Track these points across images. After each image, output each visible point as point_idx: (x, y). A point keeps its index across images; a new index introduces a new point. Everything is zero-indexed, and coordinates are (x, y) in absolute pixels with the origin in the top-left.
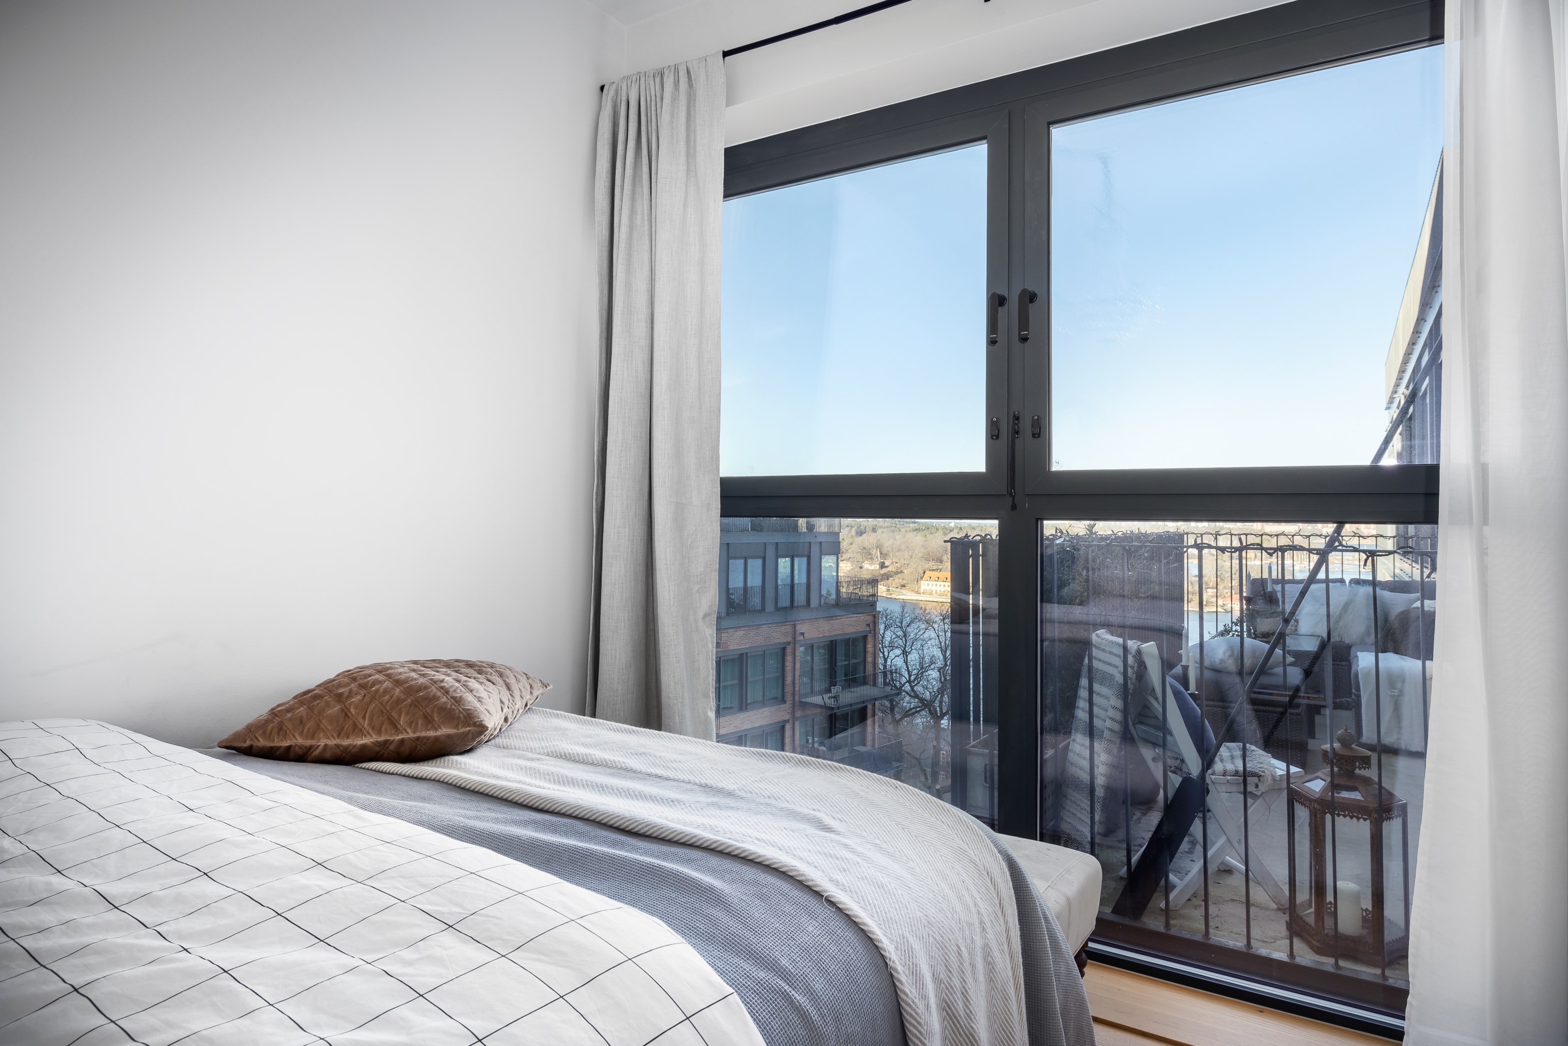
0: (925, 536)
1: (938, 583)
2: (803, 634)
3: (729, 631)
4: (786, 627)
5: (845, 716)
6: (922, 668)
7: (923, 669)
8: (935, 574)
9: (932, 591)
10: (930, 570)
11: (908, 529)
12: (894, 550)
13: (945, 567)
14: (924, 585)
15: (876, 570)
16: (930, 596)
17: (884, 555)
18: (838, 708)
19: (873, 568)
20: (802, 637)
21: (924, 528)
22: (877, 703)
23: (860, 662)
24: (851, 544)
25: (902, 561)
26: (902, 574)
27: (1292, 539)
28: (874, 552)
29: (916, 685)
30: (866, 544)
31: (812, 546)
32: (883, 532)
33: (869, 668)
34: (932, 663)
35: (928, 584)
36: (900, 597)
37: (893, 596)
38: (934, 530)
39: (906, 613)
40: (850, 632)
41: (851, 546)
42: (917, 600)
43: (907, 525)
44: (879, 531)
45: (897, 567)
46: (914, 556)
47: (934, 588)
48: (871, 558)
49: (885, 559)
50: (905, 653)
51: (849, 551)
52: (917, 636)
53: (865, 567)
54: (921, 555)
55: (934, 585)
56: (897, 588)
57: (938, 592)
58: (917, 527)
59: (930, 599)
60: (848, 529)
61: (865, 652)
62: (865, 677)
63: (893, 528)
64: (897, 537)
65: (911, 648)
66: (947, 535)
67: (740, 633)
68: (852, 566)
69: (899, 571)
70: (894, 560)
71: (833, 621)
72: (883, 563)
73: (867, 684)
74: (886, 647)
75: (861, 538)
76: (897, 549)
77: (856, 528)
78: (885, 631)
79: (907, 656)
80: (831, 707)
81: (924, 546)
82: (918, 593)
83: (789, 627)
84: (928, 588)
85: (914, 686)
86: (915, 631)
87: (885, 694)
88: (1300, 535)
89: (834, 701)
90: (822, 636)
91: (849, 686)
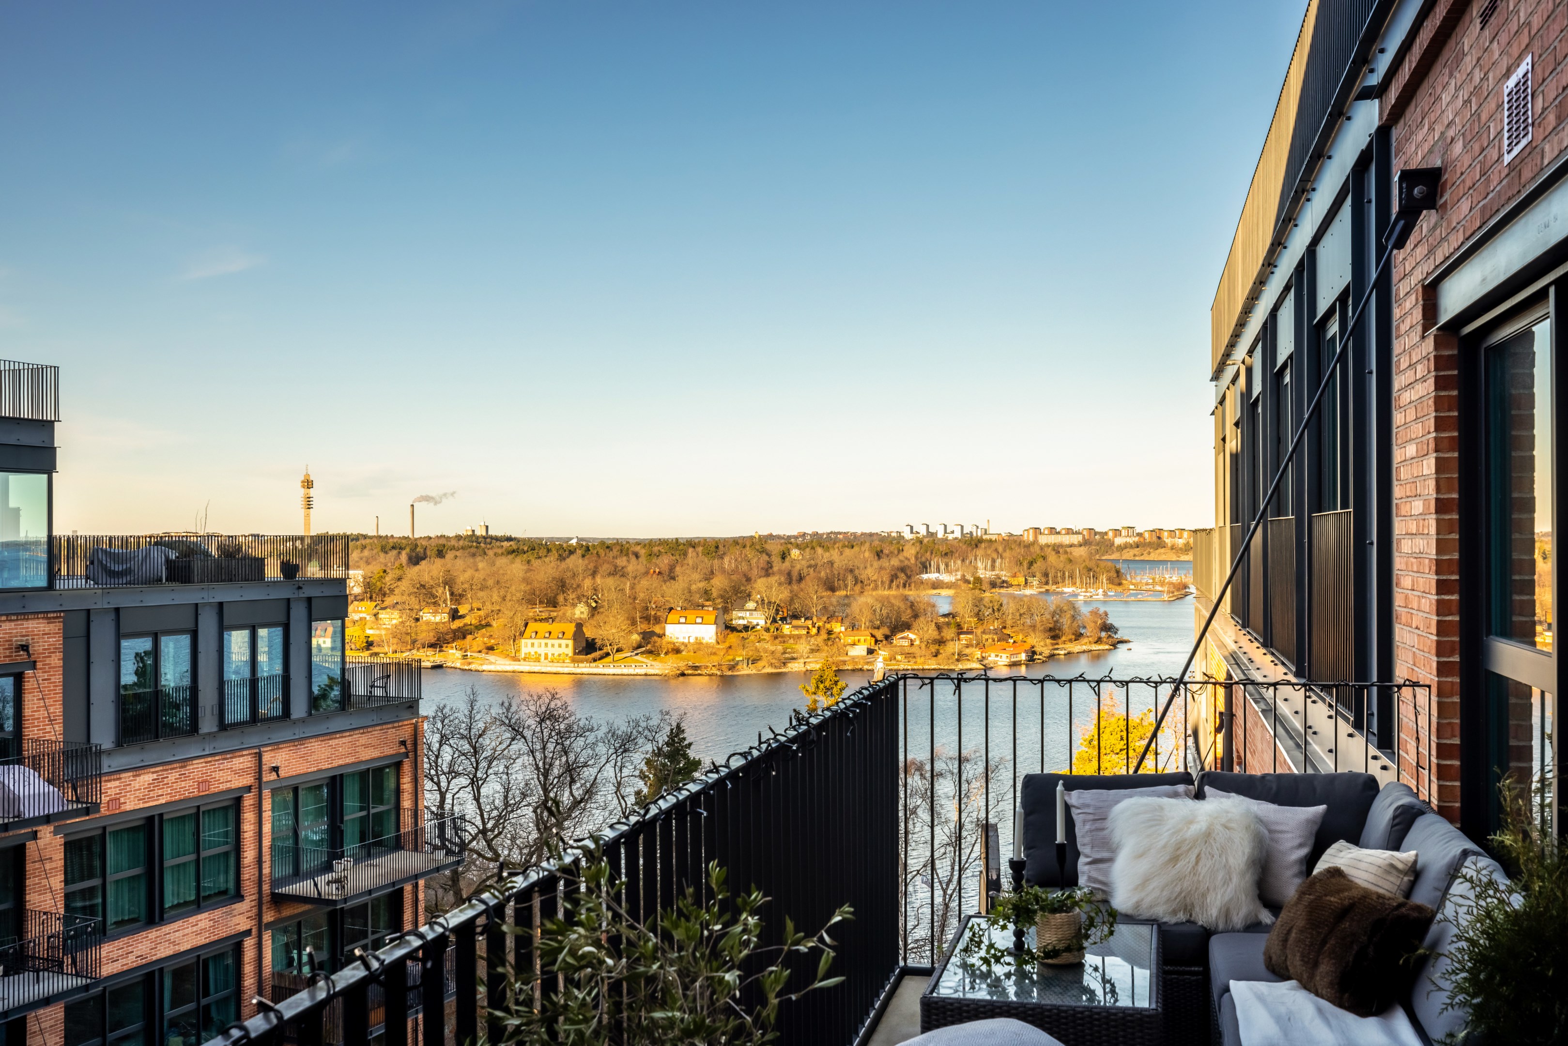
0: (529, 562)
1: (550, 642)
2: (276, 769)
3: (123, 775)
4: (241, 760)
5: (360, 911)
6: (507, 804)
7: (508, 807)
8: (543, 627)
9: (540, 655)
10: (536, 620)
11: (500, 551)
12: (474, 587)
13: (560, 613)
14: (526, 646)
15: (444, 623)
16: (538, 664)
17: (457, 597)
18: (345, 900)
19: (438, 619)
20: (273, 776)
21: (526, 549)
22: (421, 882)
23: (388, 811)
24: (399, 579)
25: (489, 607)
26: (489, 629)
27: (1096, 689)
28: (440, 591)
29: (496, 836)
30: (426, 578)
31: (291, 606)
32: (456, 557)
33: (407, 819)
34: (524, 795)
35: (533, 645)
36: (485, 667)
37: (473, 667)
38: (543, 552)
39: (478, 713)
40: (368, 758)
41: (399, 583)
42: (513, 672)
43: (498, 543)
44: (450, 555)
45: (480, 617)
46: (508, 598)
47: (542, 651)
48: (433, 601)
49: (459, 604)
50: (475, 783)
51: (396, 593)
52: (497, 753)
53: (424, 619)
54: (519, 595)
55: (543, 645)
56: (480, 652)
57: (550, 656)
58: (515, 547)
59: (536, 669)
60: (395, 552)
61: (398, 792)
62: (398, 838)
63: (473, 550)
64: (481, 565)
65: (486, 773)
66: (564, 559)
67: (147, 778)
68: (401, 617)
69: (483, 622)
70: (475, 605)
71: (336, 741)
72: (456, 611)
73: (402, 848)
74: (444, 773)
75: (417, 568)
76: (479, 586)
77: (408, 550)
78: (441, 746)
79: (479, 789)
80: (332, 900)
81: (526, 581)
82: (515, 659)
83: (249, 758)
84: (532, 651)
85: (492, 840)
86: (493, 744)
87: (434, 865)
88: (1111, 681)
89: (337, 889)
90: (315, 769)
91: (369, 856)
